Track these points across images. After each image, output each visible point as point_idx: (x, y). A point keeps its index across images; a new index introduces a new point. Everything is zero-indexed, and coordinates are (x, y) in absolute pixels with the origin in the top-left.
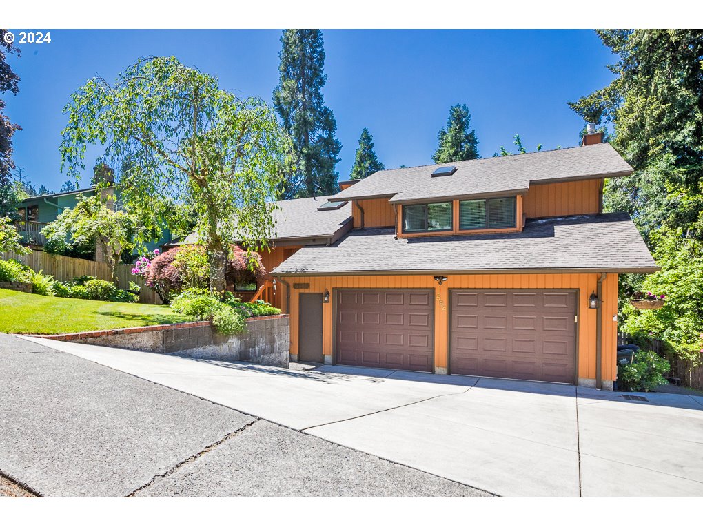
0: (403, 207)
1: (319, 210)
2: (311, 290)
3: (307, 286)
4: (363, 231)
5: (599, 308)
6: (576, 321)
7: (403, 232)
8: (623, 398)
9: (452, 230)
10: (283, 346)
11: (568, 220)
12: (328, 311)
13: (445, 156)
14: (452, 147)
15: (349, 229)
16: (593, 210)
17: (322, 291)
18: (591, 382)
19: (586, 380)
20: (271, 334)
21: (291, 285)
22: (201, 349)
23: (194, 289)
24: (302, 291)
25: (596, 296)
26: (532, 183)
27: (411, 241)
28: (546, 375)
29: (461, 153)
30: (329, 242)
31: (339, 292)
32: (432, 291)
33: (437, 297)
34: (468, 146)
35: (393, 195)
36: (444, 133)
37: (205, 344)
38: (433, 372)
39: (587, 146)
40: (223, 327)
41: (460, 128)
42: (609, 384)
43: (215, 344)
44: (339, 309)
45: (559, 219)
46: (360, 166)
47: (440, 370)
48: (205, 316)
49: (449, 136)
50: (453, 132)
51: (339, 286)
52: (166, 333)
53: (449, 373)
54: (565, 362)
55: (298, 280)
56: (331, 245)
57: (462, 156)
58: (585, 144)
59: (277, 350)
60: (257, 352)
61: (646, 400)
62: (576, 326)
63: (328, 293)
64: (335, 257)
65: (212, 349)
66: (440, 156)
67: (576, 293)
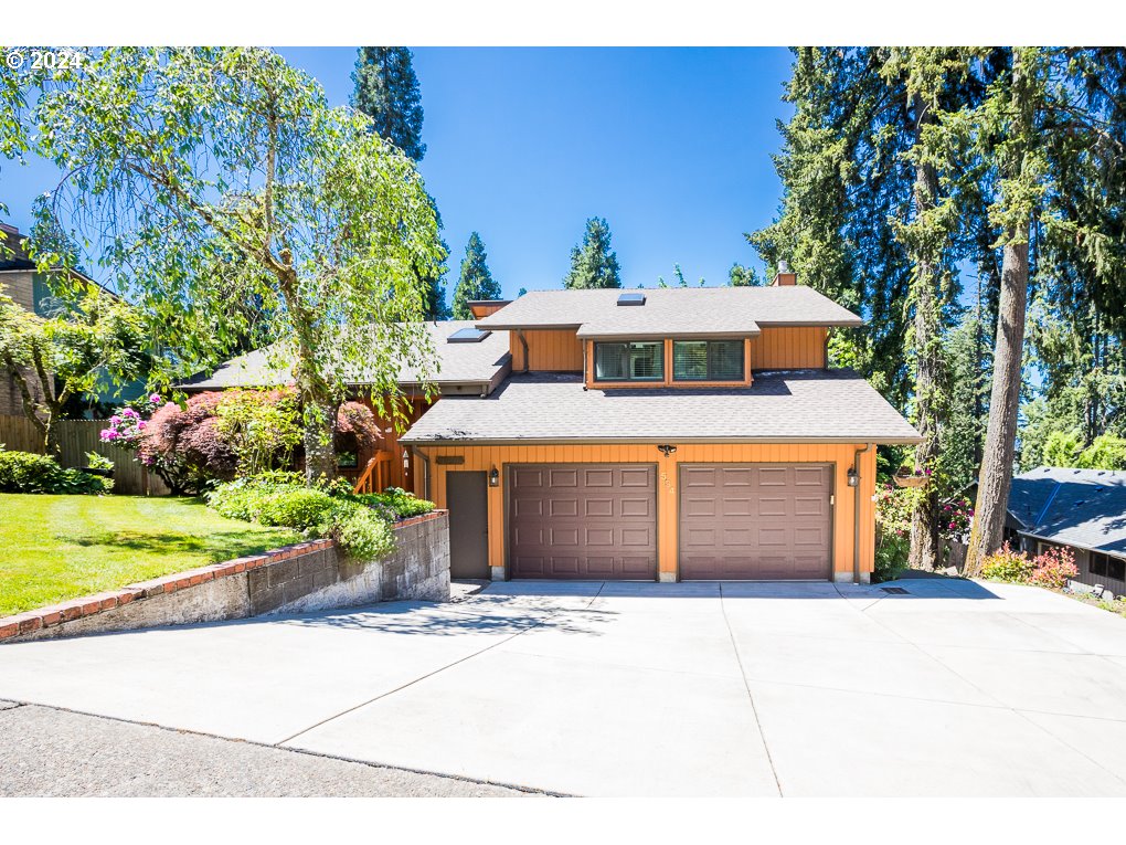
0: (595, 344)
1: (450, 341)
2: (467, 467)
3: (460, 460)
4: (527, 376)
5: (856, 486)
6: (832, 503)
7: (596, 380)
8: (885, 593)
9: (663, 380)
10: (441, 564)
11: (796, 374)
12: (496, 498)
13: (580, 281)
14: (590, 270)
15: (511, 372)
16: (819, 365)
17: (487, 468)
18: (848, 575)
19: (842, 574)
20: (426, 546)
21: (433, 459)
22: (320, 594)
23: (272, 474)
24: (451, 468)
25: (853, 472)
26: (760, 324)
27: (609, 393)
28: (798, 571)
29: (600, 280)
30: (484, 391)
31: (513, 469)
32: (656, 467)
33: (662, 475)
34: (608, 271)
35: (577, 327)
36: (578, 252)
37: (326, 583)
38: (656, 579)
39: (783, 287)
40: (362, 549)
41: (598, 248)
42: (866, 576)
43: (344, 579)
44: (514, 496)
45: (785, 373)
46: (468, 284)
47: (667, 575)
48: (322, 529)
49: (586, 256)
50: (591, 253)
51: (514, 459)
52: (254, 574)
53: (680, 579)
54: (818, 554)
55: (443, 452)
56: (488, 397)
57: (602, 284)
58: (780, 284)
59: (433, 573)
60: (407, 580)
61: (906, 593)
62: (832, 509)
63: (497, 471)
64: (503, 415)
65: (338, 591)
66: (573, 281)
67: (832, 468)
